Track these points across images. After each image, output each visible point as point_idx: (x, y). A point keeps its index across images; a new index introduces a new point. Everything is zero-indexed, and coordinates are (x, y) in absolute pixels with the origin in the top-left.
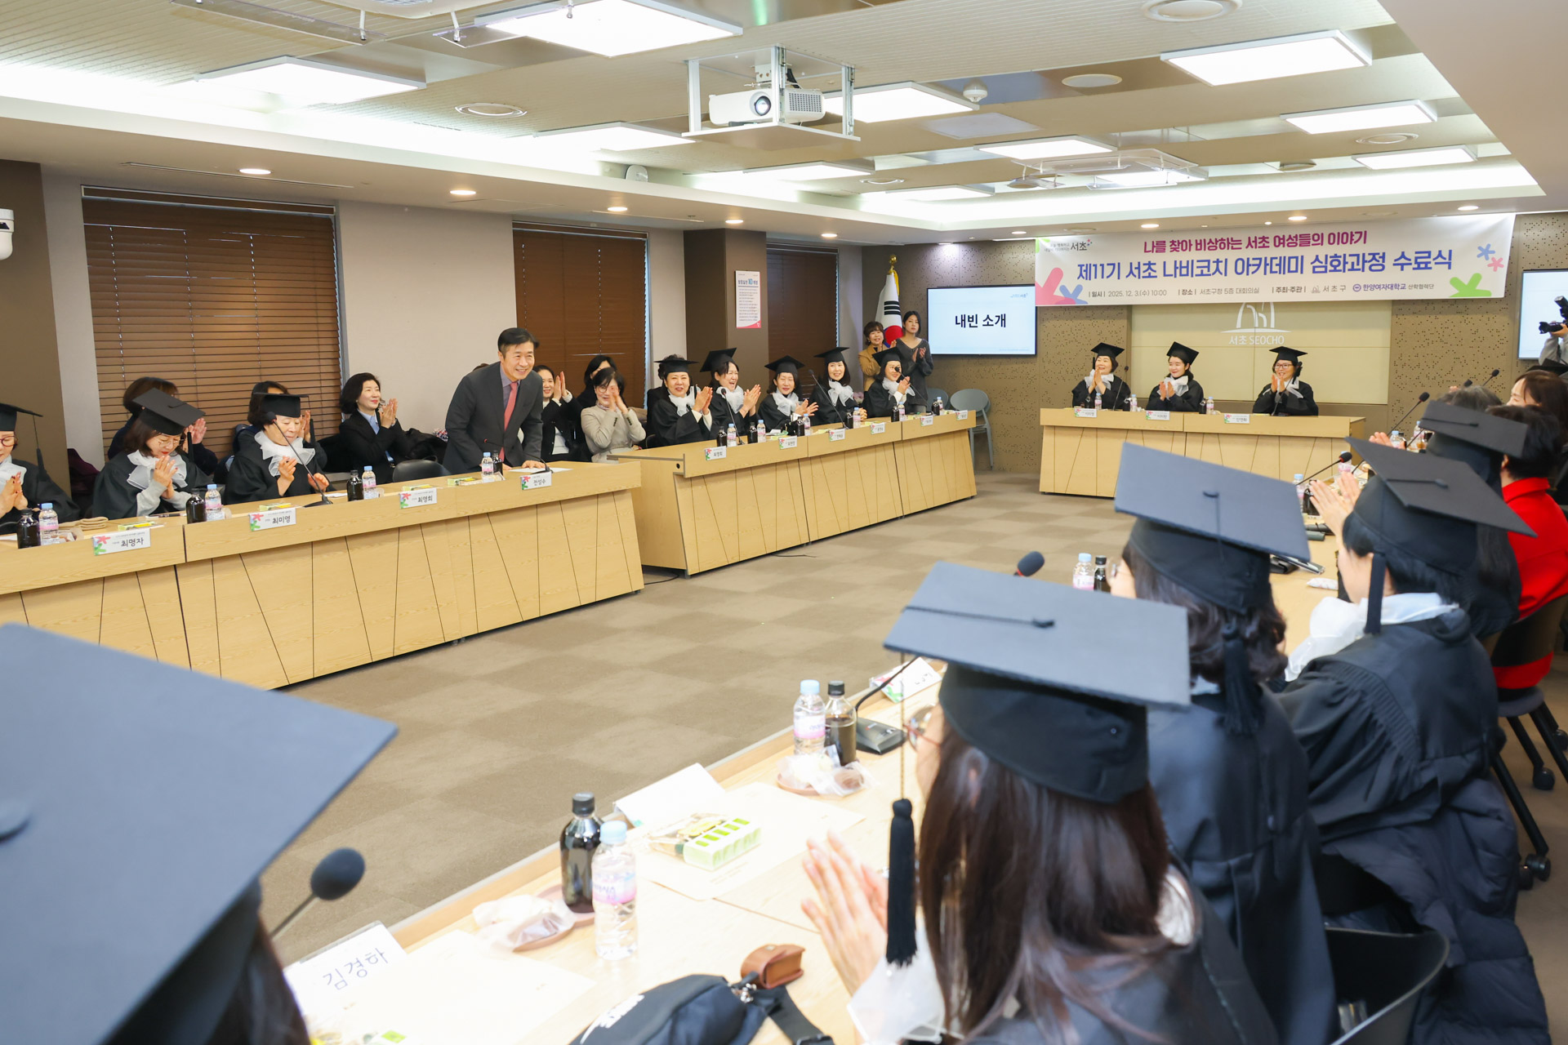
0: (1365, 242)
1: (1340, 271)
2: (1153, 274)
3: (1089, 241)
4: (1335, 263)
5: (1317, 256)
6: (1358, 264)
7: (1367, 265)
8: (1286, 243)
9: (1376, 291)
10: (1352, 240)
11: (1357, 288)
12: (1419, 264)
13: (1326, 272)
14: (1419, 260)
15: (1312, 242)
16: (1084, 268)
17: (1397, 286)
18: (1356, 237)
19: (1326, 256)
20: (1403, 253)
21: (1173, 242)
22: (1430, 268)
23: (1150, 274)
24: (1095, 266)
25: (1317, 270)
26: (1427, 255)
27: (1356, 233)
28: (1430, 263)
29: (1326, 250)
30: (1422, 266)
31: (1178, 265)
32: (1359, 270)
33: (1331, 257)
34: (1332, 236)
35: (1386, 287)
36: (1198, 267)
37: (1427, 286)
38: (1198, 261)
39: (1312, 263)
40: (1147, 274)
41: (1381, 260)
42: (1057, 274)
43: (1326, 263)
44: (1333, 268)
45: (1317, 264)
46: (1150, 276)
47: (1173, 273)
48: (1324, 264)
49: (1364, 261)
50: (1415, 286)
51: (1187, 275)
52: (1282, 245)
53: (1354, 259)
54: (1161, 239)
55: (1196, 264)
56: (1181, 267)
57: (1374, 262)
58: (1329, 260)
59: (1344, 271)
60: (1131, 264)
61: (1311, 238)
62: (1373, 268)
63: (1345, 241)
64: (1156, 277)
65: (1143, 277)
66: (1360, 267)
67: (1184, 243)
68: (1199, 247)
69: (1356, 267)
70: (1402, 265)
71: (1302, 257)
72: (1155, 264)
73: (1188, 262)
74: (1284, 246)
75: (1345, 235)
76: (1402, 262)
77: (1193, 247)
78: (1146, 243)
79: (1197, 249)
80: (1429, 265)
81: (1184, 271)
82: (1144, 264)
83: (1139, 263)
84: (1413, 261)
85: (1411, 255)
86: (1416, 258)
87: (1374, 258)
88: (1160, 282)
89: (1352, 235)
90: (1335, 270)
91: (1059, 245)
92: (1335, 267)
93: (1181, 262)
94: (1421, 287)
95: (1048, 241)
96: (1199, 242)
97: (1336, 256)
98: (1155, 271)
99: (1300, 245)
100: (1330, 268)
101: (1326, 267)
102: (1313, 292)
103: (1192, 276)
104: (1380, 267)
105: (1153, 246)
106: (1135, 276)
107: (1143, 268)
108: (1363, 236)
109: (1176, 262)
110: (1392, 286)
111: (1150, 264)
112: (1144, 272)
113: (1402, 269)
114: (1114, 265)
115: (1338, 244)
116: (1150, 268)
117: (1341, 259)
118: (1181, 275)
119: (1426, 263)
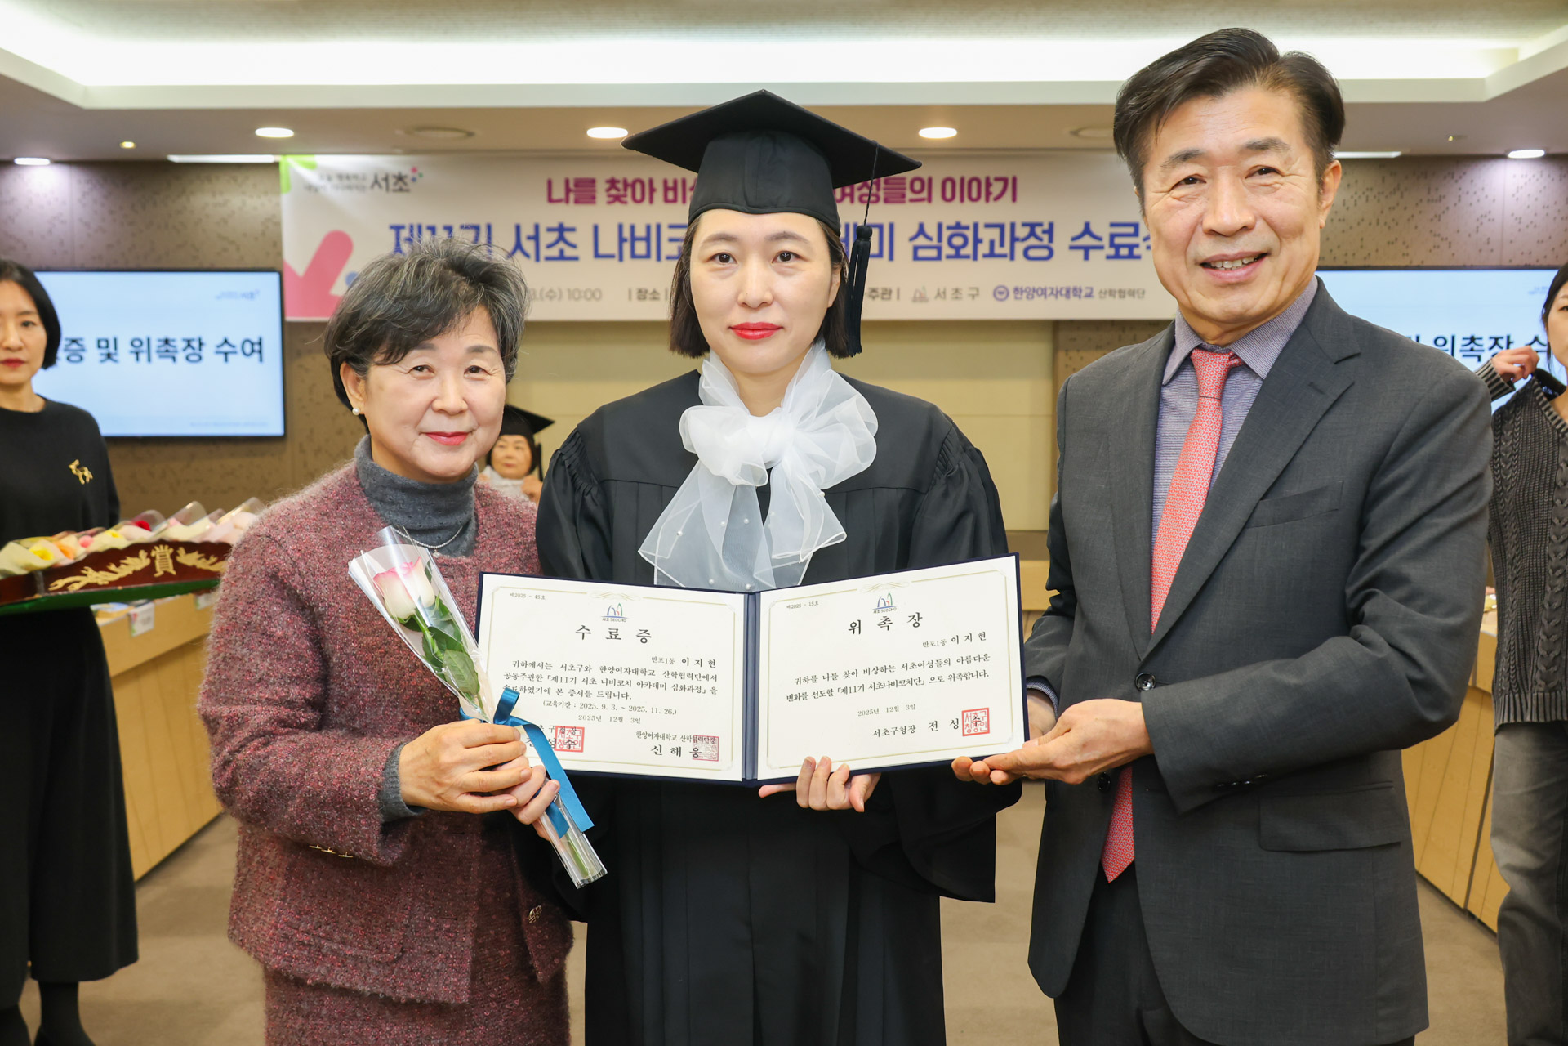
0: (1014, 199)
1: (967, 257)
2: (569, 252)
3: (414, 170)
4: (958, 241)
5: (921, 226)
6: (1002, 245)
7: (1020, 247)
8: (857, 194)
9: (1038, 300)
10: (988, 194)
11: (1000, 293)
12: (1117, 247)
13: (939, 258)
14: (1118, 241)
15: (909, 195)
16: (405, 234)
17: (1077, 292)
18: (996, 188)
19: (940, 226)
20: (1087, 225)
21: (613, 183)
22: (1139, 257)
23: (562, 252)
24: (432, 229)
25: (922, 253)
26: (1131, 230)
27: (997, 179)
28: (1137, 246)
29: (938, 213)
30: (1124, 251)
31: (627, 234)
32: (1004, 256)
33: (949, 228)
34: (949, 185)
35: (1057, 293)
36: (672, 240)
37: (1132, 293)
38: (672, 227)
39: (912, 239)
40: (555, 252)
41: (1046, 237)
42: (337, 246)
43: (940, 239)
44: (952, 252)
45: (921, 241)
46: (562, 257)
47: (614, 250)
48: (935, 242)
49: (1014, 240)
50: (1112, 293)
51: (648, 256)
52: (847, 200)
53: (995, 234)
54: (585, 172)
55: (666, 233)
56: (634, 239)
57: (1032, 241)
58: (946, 234)
59: (975, 258)
60: (518, 228)
61: (908, 185)
62: (1032, 253)
63: (974, 195)
64: (576, 259)
65: (548, 259)
66: (1006, 250)
67: (638, 187)
68: (671, 195)
69: (998, 250)
70: (1087, 249)
71: (891, 226)
72: (573, 230)
73: (648, 228)
74: (852, 201)
75: (974, 185)
76: (1085, 243)
77: (659, 195)
78: (550, 183)
79: (666, 200)
80: (1136, 252)
81: (641, 248)
82: (550, 230)
83: (537, 227)
84: (1106, 242)
85: (1102, 230)
86: (1112, 236)
87: (1032, 234)
88: (585, 272)
89: (988, 184)
90: (958, 256)
91: (340, 177)
92: (958, 248)
93: (632, 228)
94: (1122, 293)
95: (312, 167)
96: (670, 184)
97: (958, 226)
98: (574, 246)
99: (886, 201)
100: (947, 250)
101: (939, 249)
102: (915, 300)
103: (659, 258)
104: (1045, 253)
105: (568, 191)
106: (527, 255)
107: (547, 238)
108: (1010, 186)
109: (621, 227)
110: (1068, 292)
111: (561, 229)
112: (549, 246)
113: (1086, 257)
114: (477, 228)
115: (962, 200)
116: (561, 238)
117: (970, 234)
118: (634, 256)
119: (1131, 247)
